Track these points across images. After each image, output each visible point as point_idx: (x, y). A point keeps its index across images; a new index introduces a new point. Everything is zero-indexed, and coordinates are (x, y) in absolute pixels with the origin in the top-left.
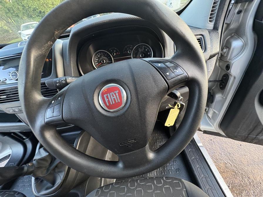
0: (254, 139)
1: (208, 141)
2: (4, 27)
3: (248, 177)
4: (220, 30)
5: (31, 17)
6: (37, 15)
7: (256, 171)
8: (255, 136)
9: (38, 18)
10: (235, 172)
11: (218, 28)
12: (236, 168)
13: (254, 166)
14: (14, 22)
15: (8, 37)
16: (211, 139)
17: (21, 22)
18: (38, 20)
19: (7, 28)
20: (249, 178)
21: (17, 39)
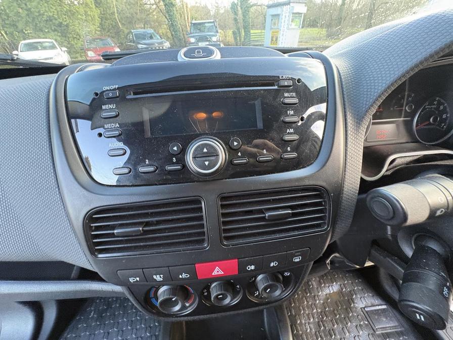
5: (41, 30)
6: (53, 28)
9: (55, 35)
17: (19, 37)
18: (54, 37)
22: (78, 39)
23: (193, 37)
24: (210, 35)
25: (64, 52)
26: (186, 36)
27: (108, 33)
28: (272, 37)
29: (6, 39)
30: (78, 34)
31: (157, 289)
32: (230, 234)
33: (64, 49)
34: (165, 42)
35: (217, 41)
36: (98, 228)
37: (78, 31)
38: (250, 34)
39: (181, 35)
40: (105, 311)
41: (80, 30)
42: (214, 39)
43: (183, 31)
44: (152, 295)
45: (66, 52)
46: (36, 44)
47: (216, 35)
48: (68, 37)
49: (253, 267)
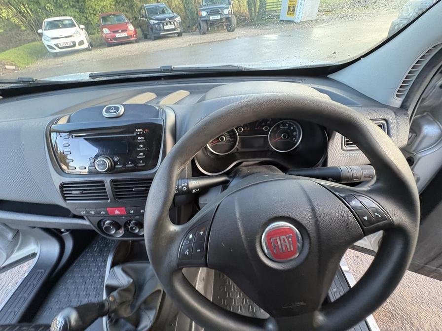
0: (434, 271)
1: (352, 258)
2: (12, 19)
3: (411, 322)
4: (410, 112)
5: (61, 6)
6: (72, 5)
7: (424, 314)
8: (435, 268)
9: (73, 11)
10: (392, 313)
11: (409, 107)
12: (394, 306)
13: (422, 306)
14: (30, 12)
15: (17, 37)
16: (356, 255)
17: (42, 14)
18: (73, 14)
19: (17, 21)
20: (412, 324)
21: (34, 43)
22: (95, 15)
23: (204, 10)
24: (221, 8)
25: (82, 29)
26: (198, 9)
27: (123, 7)
28: (289, 7)
29: (31, 17)
30: (94, 10)
31: (105, 222)
32: (119, 193)
33: (82, 26)
34: (176, 17)
35: (229, 14)
36: (66, 190)
37: (95, 7)
38: (265, 4)
39: (194, 7)
40: (105, 247)
41: (96, 5)
42: (226, 12)
43: (195, 3)
44: (102, 223)
45: (84, 30)
46: (56, 22)
47: (227, 8)
48: (86, 13)
49: (132, 212)
